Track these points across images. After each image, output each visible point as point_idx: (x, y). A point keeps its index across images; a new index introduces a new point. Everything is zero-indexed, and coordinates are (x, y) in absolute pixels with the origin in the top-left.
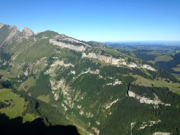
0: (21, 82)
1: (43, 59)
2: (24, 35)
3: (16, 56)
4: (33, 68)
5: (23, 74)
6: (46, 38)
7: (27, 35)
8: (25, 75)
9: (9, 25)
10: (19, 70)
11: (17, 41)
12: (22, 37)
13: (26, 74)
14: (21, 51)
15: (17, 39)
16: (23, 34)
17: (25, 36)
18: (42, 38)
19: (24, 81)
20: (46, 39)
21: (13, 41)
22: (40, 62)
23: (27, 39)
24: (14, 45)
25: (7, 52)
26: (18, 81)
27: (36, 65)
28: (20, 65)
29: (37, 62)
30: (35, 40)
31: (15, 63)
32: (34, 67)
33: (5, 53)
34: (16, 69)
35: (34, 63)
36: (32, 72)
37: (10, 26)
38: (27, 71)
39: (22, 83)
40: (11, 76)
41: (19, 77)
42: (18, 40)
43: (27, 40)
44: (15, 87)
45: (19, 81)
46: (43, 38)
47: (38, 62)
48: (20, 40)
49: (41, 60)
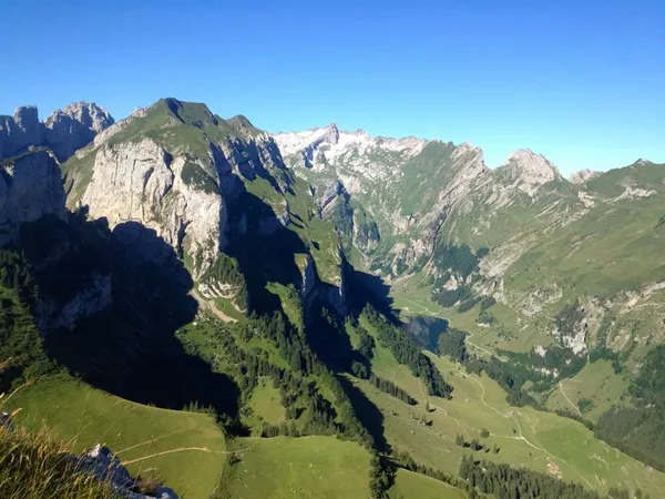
0: (556, 375)
1: (657, 287)
2: (518, 181)
3: (503, 262)
4: (606, 321)
5: (562, 343)
6: (643, 193)
7: (530, 180)
8: (570, 350)
9: (451, 143)
10: (537, 322)
11: (490, 201)
12: (510, 186)
13: (577, 345)
14: (523, 242)
15: (491, 193)
16: (514, 176)
17: (521, 183)
18: (626, 194)
19: (568, 373)
20: (643, 197)
21: (475, 201)
22: (639, 303)
23: (531, 194)
24: (478, 215)
25: (457, 240)
26: (543, 370)
27: (623, 312)
28: (538, 300)
29: (627, 299)
30: (588, 200)
31: (512, 292)
32: (614, 319)
33: (448, 243)
34: (521, 315)
35: (609, 304)
36: (604, 342)
37: (455, 144)
38: (581, 335)
39: (558, 380)
40: (503, 344)
41: (541, 352)
42: (493, 197)
43: (530, 198)
44: (530, 394)
45: (548, 372)
46: (629, 192)
47: (632, 302)
48: (501, 197)
49: (648, 292)
